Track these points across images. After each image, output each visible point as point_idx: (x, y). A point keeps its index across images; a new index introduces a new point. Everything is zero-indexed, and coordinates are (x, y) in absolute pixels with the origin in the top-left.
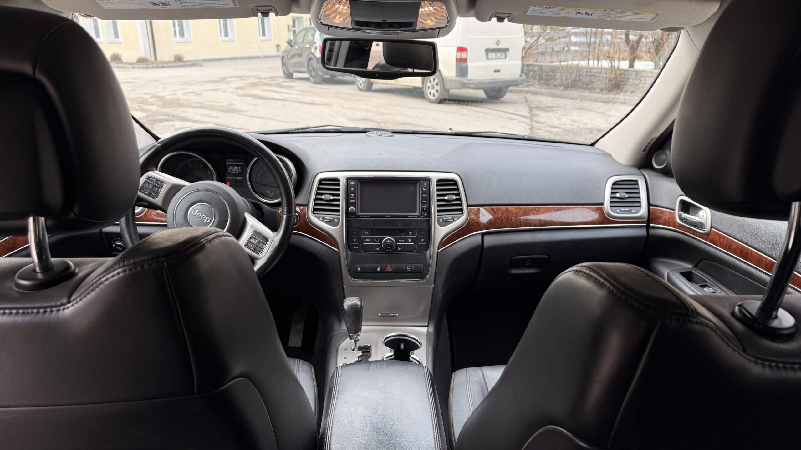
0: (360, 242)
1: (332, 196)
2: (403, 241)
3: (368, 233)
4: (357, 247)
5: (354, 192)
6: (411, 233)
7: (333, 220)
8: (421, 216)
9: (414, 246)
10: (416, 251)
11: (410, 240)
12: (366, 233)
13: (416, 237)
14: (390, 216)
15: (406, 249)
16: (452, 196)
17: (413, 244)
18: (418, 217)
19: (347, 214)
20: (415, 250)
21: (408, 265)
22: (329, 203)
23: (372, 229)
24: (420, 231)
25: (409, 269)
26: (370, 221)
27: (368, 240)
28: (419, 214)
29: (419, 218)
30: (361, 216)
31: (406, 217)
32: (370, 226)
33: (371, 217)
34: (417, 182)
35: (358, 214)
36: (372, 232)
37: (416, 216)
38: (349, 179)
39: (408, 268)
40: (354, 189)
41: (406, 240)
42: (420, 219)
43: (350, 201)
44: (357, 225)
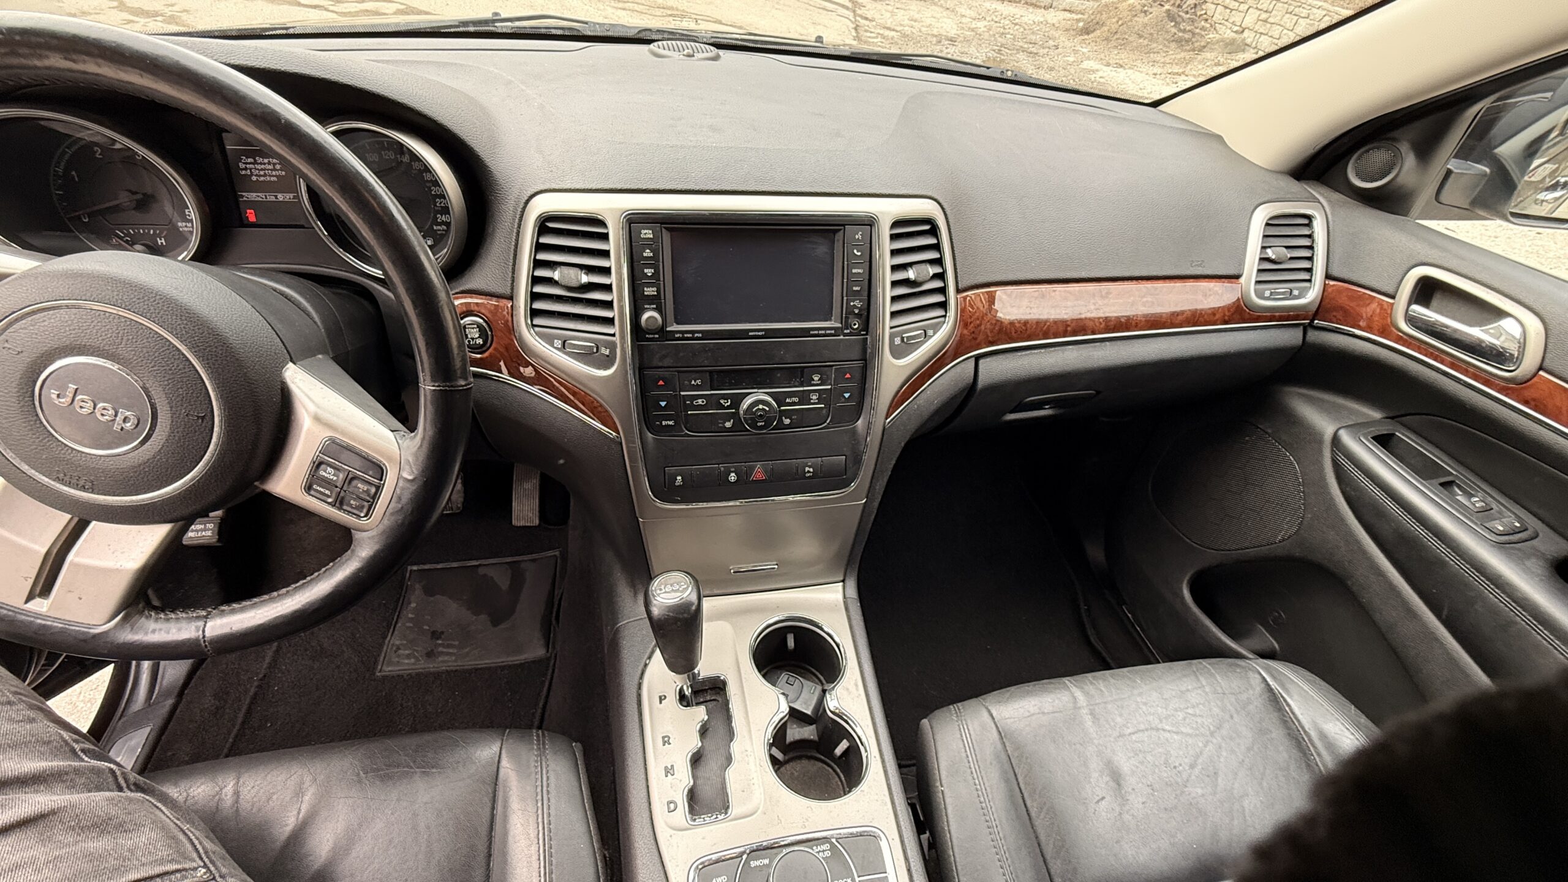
0: (680, 406)
1: (587, 274)
2: (796, 400)
3: (699, 382)
4: (671, 423)
5: (654, 262)
6: (816, 378)
7: (595, 350)
8: (845, 331)
9: (824, 411)
10: (828, 424)
11: (814, 397)
12: (693, 382)
13: (829, 387)
14: (760, 333)
15: (802, 419)
16: (923, 266)
17: (823, 406)
18: (837, 331)
19: (637, 330)
20: (825, 422)
21: (810, 461)
22: (578, 294)
23: (711, 372)
24: (841, 372)
25: (811, 470)
26: (704, 349)
27: (701, 403)
28: (840, 325)
29: (839, 336)
30: (677, 336)
31: (806, 332)
32: (706, 363)
33: (707, 335)
34: (835, 232)
35: (668, 329)
36: (711, 381)
37: (833, 332)
38: (635, 221)
39: (807, 469)
40: (651, 254)
41: (804, 398)
42: (842, 337)
43: (644, 291)
44: (667, 362)
